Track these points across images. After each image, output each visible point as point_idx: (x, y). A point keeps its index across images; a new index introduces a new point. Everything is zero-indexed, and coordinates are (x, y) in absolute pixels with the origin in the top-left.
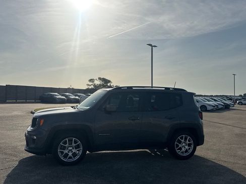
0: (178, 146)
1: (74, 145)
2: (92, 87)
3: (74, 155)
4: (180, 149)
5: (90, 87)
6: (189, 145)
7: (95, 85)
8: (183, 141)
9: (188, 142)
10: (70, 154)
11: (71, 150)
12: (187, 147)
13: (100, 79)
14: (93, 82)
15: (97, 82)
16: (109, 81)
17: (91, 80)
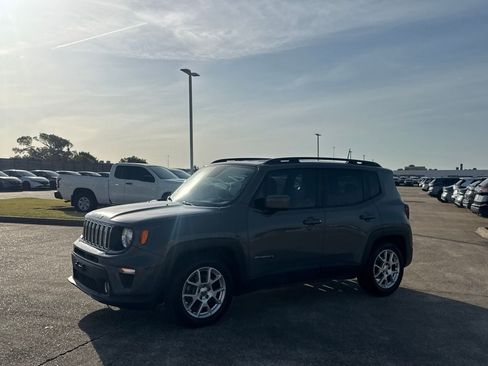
0: (377, 269)
1: (210, 281)
2: (26, 153)
3: (212, 302)
4: (381, 276)
5: (22, 155)
6: (394, 268)
7: (32, 151)
8: (385, 260)
9: (391, 263)
10: (205, 301)
11: (204, 294)
12: (390, 272)
13: (44, 136)
14: (28, 143)
15: (38, 145)
16: (66, 143)
17: (23, 140)
